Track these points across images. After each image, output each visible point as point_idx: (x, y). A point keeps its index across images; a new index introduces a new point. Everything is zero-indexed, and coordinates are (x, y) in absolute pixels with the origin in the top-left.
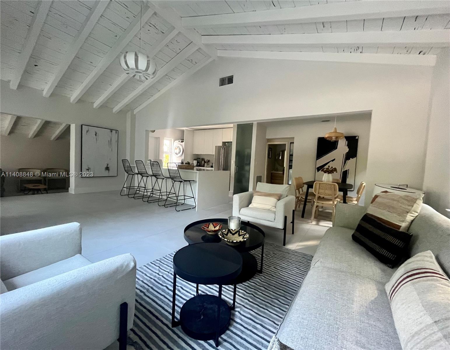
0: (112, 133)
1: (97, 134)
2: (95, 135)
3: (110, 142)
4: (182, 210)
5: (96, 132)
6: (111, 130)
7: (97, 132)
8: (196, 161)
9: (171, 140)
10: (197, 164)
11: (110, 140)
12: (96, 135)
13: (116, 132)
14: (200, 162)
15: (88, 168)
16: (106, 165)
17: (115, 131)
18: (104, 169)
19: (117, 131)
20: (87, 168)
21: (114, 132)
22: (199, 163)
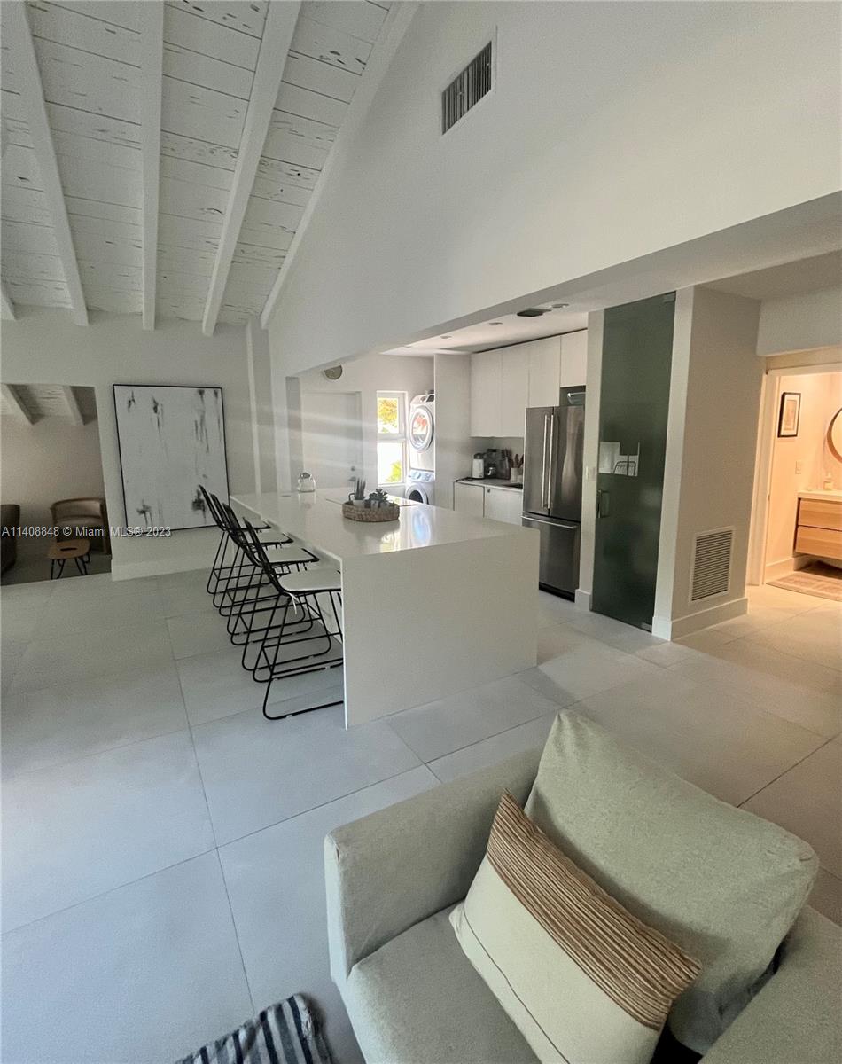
0: (202, 397)
1: (159, 408)
2: (153, 411)
3: (201, 425)
4: (294, 714)
5: (155, 402)
6: (201, 390)
7: (157, 400)
8: (481, 461)
9: (404, 394)
10: (486, 470)
11: (198, 418)
12: (155, 409)
13: (216, 394)
14: (498, 463)
15: (144, 506)
16: (196, 494)
17: (212, 390)
18: (189, 505)
19: (217, 389)
20: (141, 508)
21: (209, 393)
22: (494, 466)
